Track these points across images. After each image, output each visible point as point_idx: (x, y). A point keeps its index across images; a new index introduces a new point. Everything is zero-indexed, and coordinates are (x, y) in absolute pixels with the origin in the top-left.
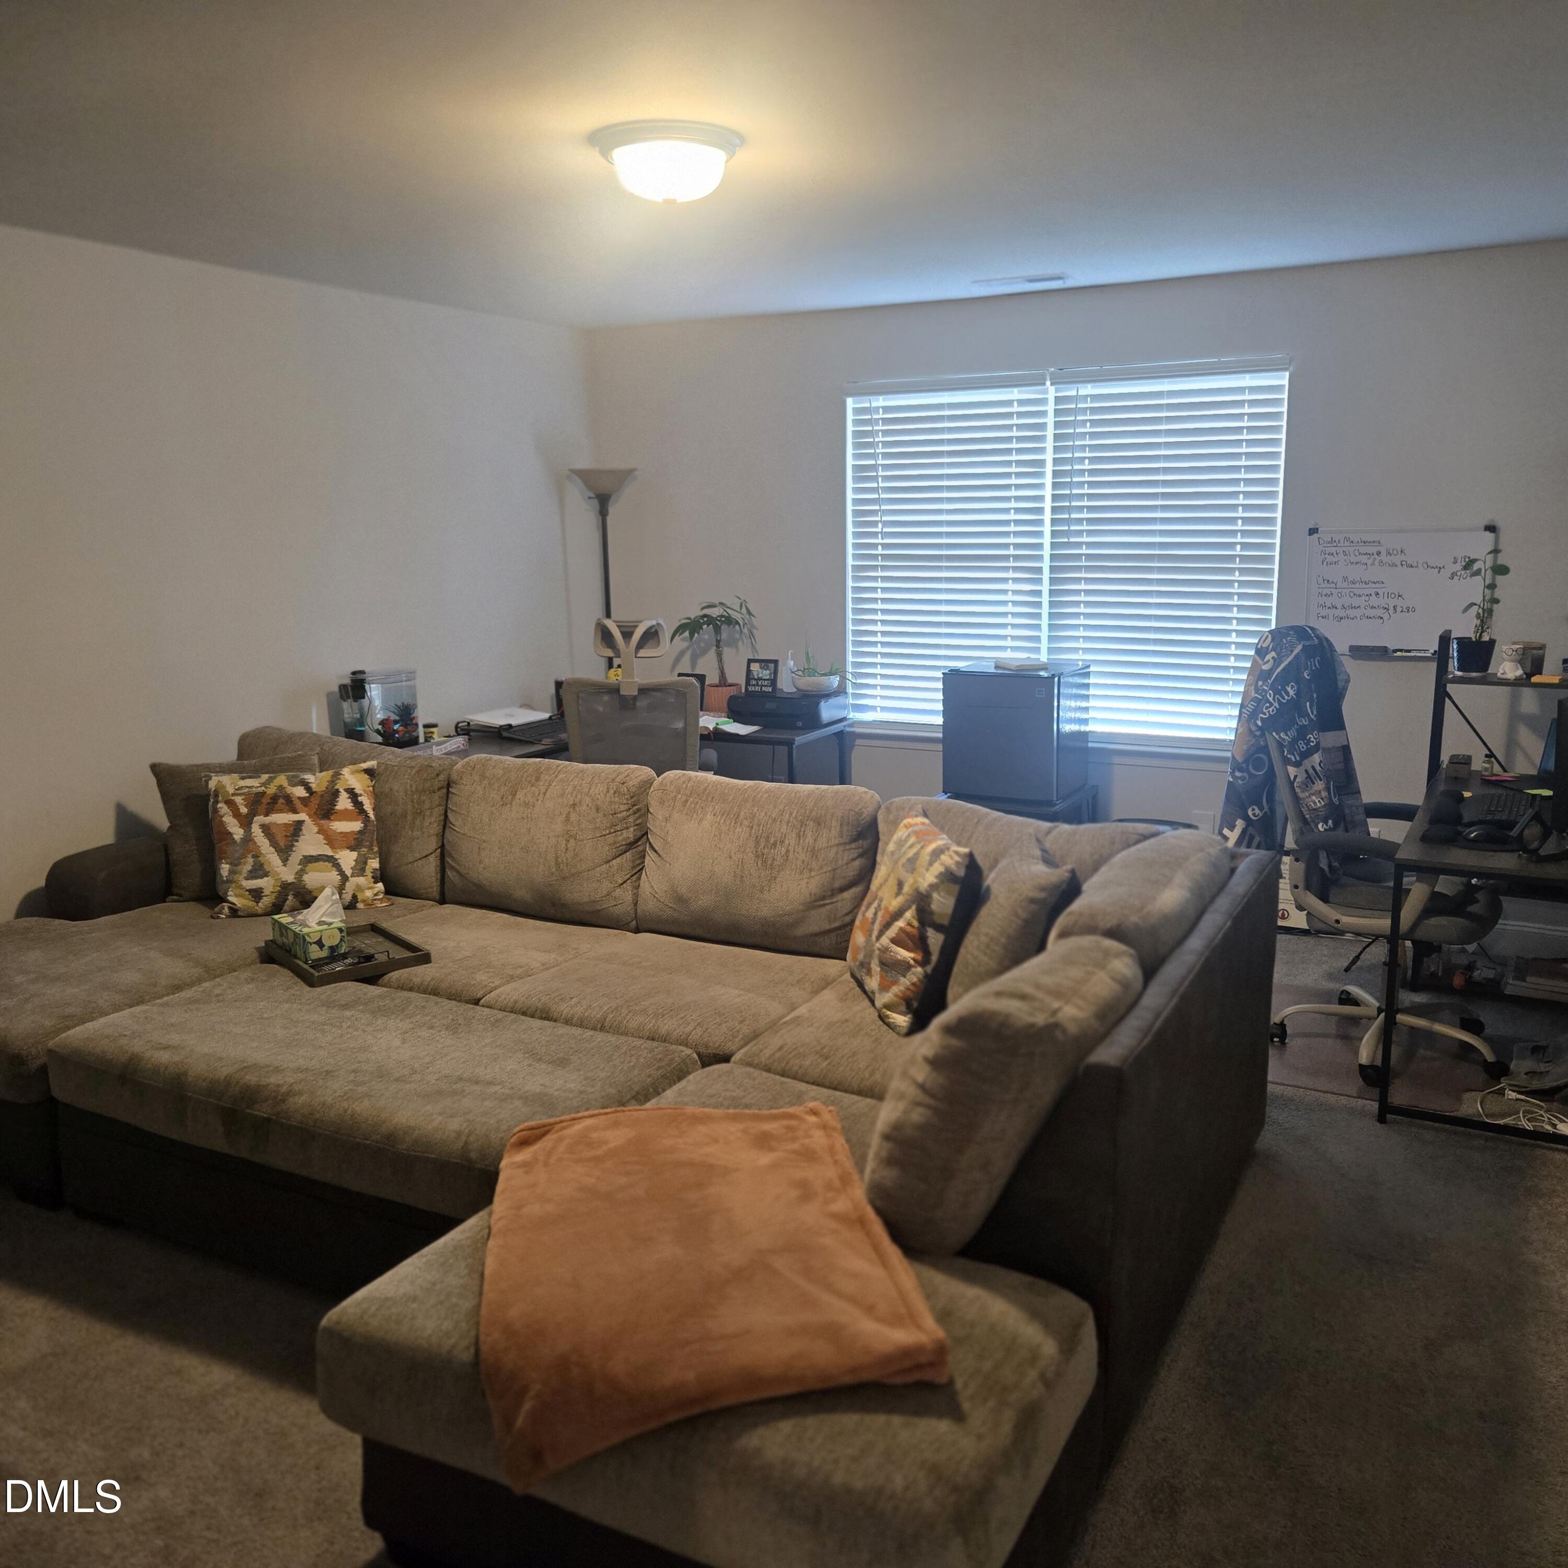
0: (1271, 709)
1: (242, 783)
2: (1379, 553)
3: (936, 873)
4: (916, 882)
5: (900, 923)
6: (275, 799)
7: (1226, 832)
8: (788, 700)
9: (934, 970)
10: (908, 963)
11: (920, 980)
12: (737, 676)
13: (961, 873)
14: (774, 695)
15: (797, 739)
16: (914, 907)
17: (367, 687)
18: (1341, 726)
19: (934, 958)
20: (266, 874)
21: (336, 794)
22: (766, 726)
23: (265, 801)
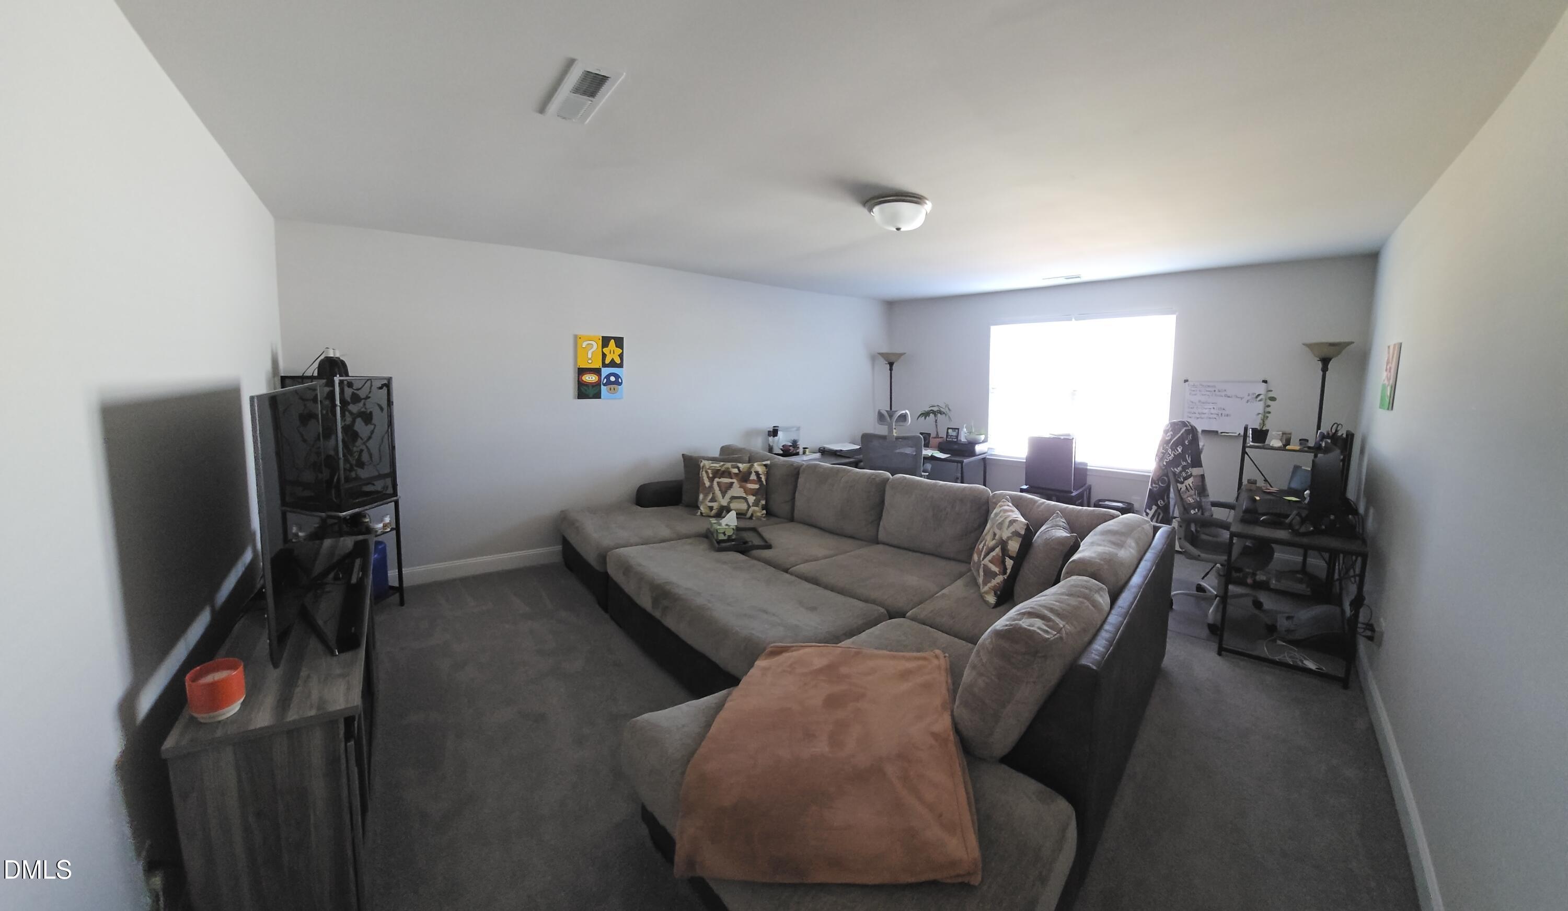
0: (1170, 458)
1: (712, 465)
2: (1215, 391)
3: (1011, 532)
4: (1001, 535)
5: (993, 554)
6: (724, 472)
7: (1148, 511)
8: (964, 444)
9: (1008, 577)
10: (997, 573)
11: (1001, 582)
12: (943, 434)
13: (1023, 532)
14: (957, 443)
15: (965, 460)
16: (1000, 546)
17: (779, 432)
18: (1201, 466)
19: (1009, 571)
20: (716, 501)
21: (751, 473)
22: (953, 455)
23: (720, 472)
